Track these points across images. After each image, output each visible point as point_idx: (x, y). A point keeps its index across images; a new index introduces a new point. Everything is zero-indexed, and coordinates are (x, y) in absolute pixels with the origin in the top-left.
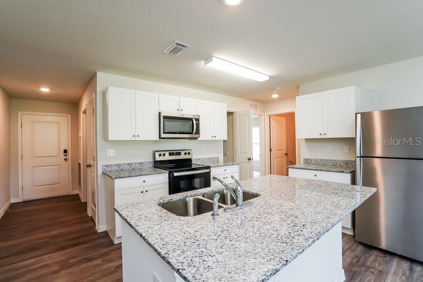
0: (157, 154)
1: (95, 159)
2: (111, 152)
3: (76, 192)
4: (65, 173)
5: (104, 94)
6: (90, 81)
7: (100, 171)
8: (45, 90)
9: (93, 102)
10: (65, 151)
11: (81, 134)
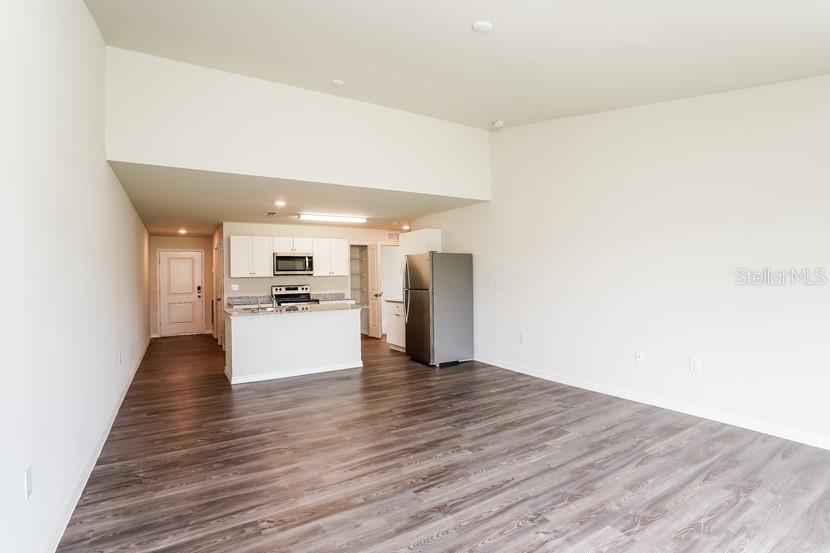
0: (274, 289)
1: (222, 292)
2: (235, 287)
3: (210, 332)
4: (200, 310)
5: (229, 239)
6: (219, 227)
7: (225, 304)
8: (183, 231)
9: (220, 244)
10: (199, 288)
11: (214, 271)
